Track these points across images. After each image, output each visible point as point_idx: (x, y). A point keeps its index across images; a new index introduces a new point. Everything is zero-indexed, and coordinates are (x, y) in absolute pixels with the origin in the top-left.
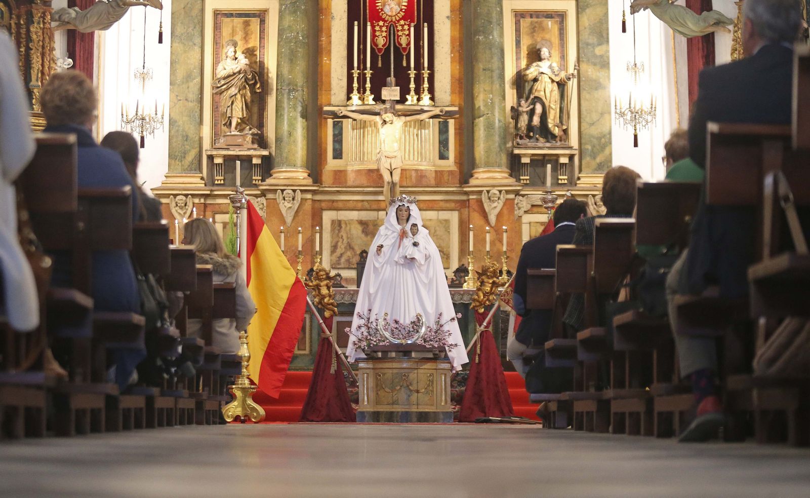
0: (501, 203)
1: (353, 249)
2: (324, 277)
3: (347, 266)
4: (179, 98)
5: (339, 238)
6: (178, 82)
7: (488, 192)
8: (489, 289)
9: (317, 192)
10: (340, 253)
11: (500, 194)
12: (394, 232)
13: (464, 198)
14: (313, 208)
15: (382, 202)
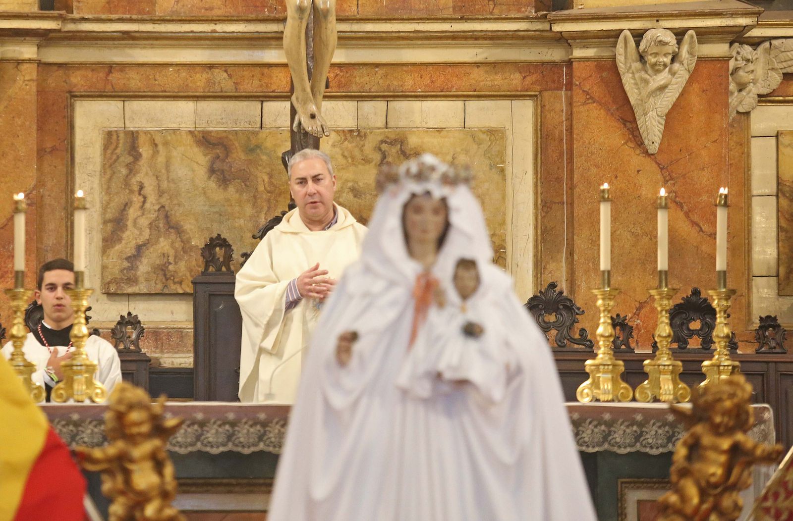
0: (682, 73)
1: (178, 230)
2: (145, 428)
3: (159, 288)
5: (131, 192)
7: (638, 35)
8: (719, 471)
9: (52, 35)
10: (133, 244)
11: (679, 42)
12: (392, 284)
13: (555, 54)
14: (41, 92)
15: (276, 71)
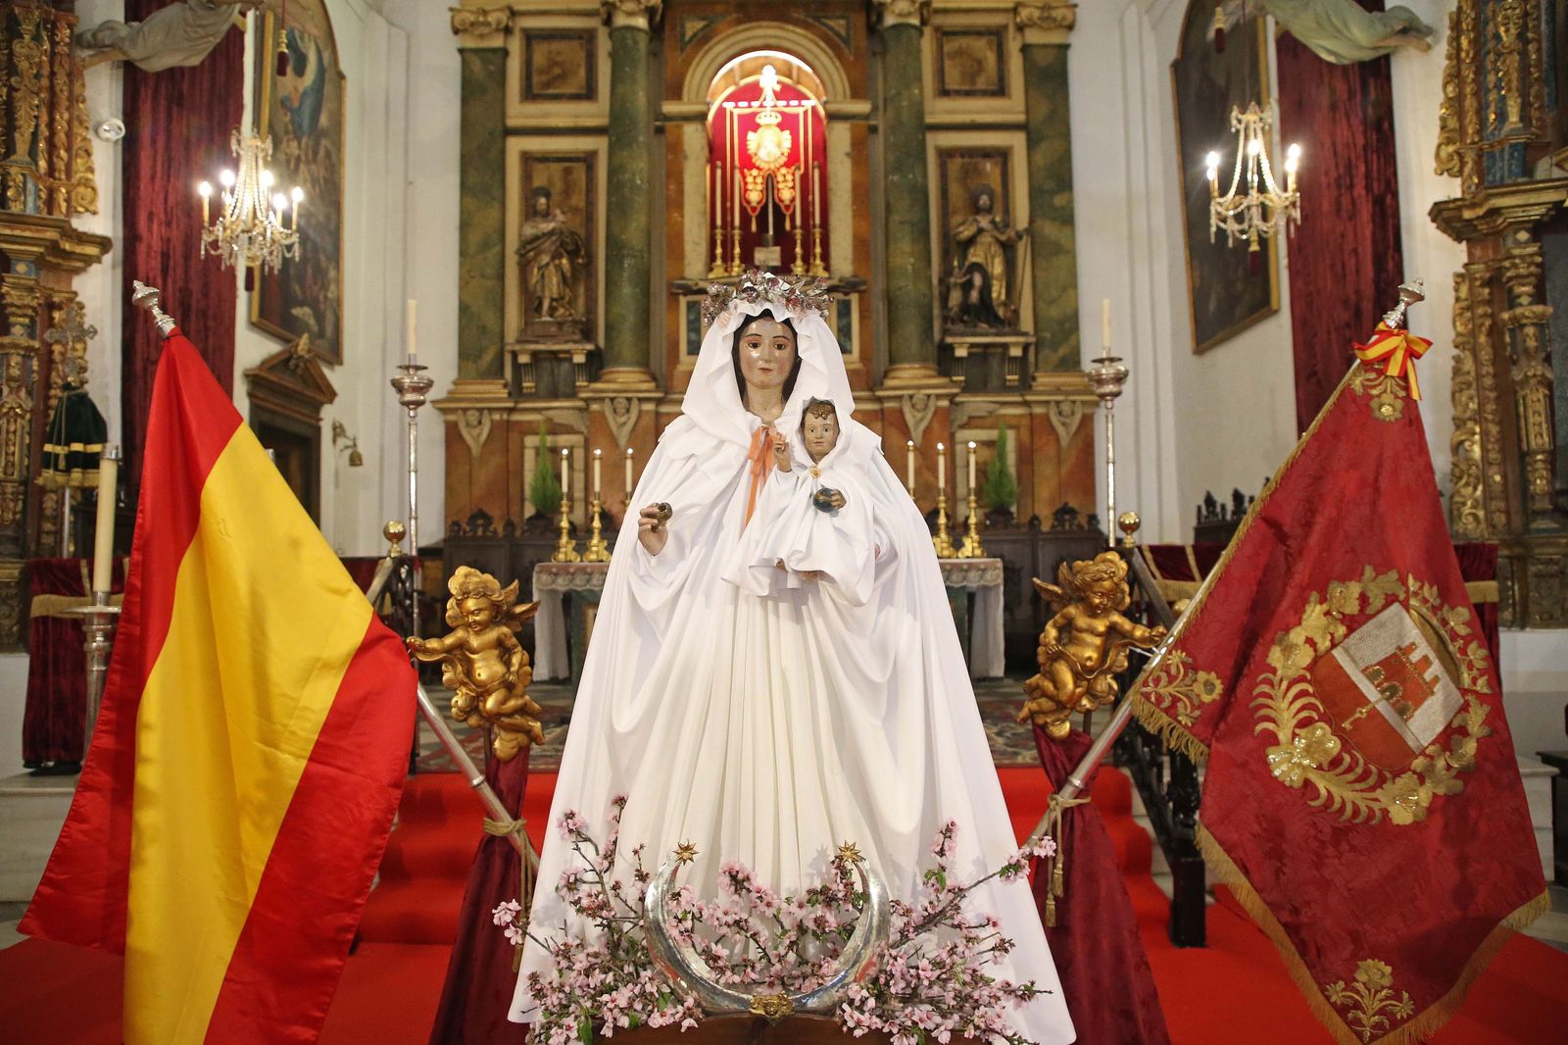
0: (930, 413)
4: (472, 274)
6: (471, 251)
7: (911, 397)
8: (1095, 656)
11: (928, 399)
12: (723, 444)
13: (876, 406)
